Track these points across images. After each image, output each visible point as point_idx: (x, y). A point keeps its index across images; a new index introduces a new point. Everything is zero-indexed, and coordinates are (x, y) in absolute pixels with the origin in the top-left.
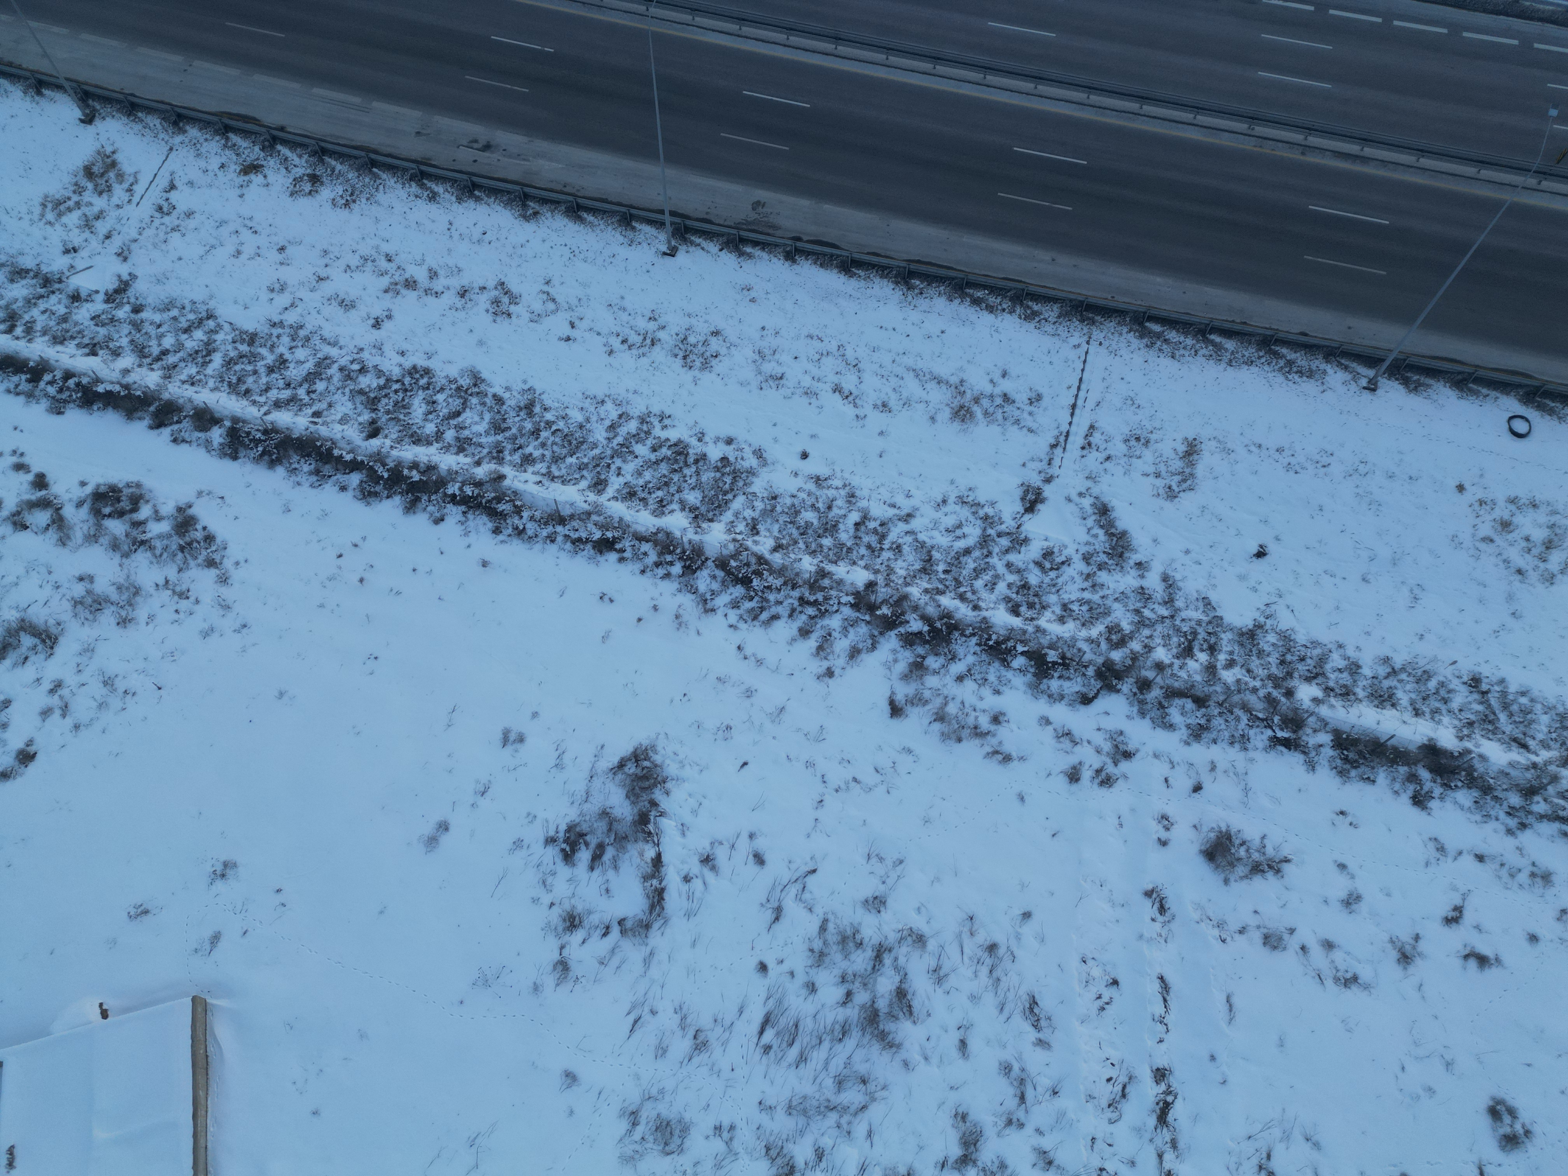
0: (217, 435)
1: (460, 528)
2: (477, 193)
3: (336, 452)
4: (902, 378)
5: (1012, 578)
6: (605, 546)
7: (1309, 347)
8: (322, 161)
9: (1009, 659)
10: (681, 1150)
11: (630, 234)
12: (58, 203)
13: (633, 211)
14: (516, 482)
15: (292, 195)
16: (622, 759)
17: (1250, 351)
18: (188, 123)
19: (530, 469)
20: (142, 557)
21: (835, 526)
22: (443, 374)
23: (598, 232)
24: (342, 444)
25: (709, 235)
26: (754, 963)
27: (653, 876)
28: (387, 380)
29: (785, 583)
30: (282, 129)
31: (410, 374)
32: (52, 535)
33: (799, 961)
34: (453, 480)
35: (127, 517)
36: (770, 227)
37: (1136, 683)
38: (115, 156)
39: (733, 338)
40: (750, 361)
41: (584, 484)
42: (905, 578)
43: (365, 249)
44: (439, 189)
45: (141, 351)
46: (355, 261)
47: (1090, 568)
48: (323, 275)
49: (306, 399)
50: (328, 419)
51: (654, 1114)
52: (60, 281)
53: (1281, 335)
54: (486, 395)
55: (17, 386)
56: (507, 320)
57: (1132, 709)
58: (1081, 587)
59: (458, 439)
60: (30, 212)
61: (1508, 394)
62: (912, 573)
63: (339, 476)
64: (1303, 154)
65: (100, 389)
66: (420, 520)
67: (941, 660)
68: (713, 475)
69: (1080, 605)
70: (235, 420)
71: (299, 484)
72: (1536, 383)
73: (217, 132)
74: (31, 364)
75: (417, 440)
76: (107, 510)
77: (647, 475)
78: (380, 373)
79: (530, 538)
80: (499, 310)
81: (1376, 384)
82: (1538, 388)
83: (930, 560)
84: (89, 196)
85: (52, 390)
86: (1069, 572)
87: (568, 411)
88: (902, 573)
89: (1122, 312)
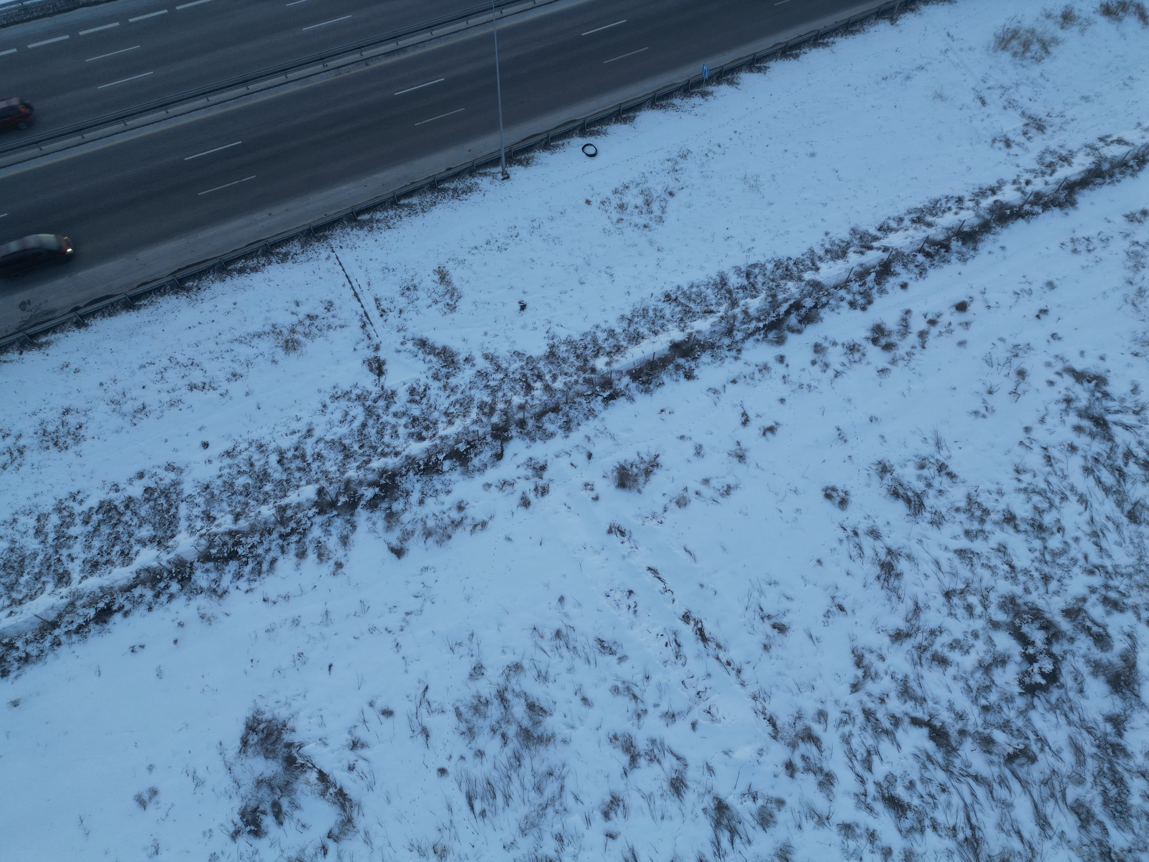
7: (458, 175)
17: (429, 197)
36: (47, 314)
53: (438, 177)
61: (572, 137)
64: (367, 65)
72: (581, 122)
81: (506, 174)
82: (583, 124)
89: (338, 220)
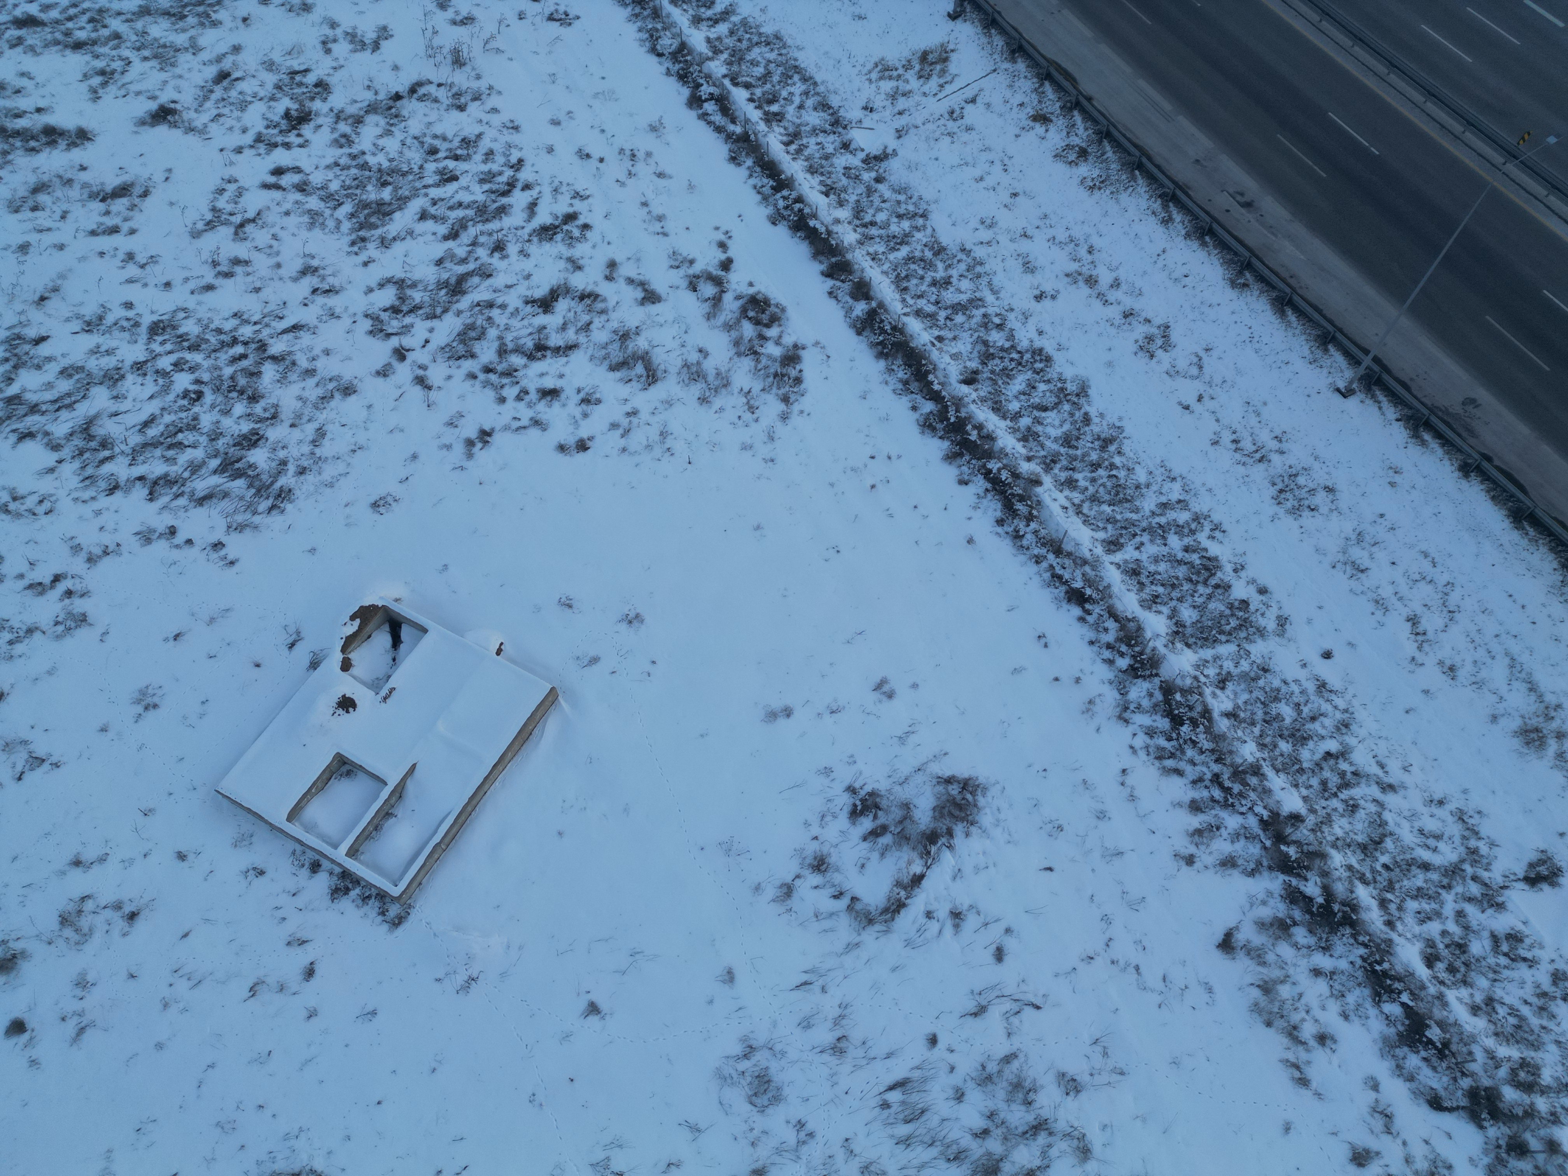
0: (860, 308)
1: (974, 499)
2: (1207, 238)
3: (931, 377)
4: (1493, 658)
5: (1452, 927)
6: (1077, 597)
8: (1100, 142)
9: (1385, 997)
10: (762, 1110)
11: (1319, 353)
12: (887, 69)
13: (1339, 336)
14: (1046, 495)
15: (1056, 156)
16: (954, 777)
18: (1022, 57)
19: (1067, 492)
20: (747, 363)
21: (1305, 739)
22: (1059, 370)
23: (1290, 334)
24: (940, 374)
25: (1395, 399)
26: (930, 1029)
27: (905, 888)
28: (1012, 347)
29: (1213, 751)
30: (1089, 99)
31: (1034, 352)
32: (706, 307)
33: (967, 1065)
34: (999, 459)
35: (759, 327)
36: (1468, 430)
37: (1510, 1137)
38: (952, 54)
39: (1343, 505)
40: (1343, 535)
41: (1101, 535)
42: (1338, 839)
43: (1077, 232)
44: (1177, 217)
45: (858, 212)
46: (1062, 236)
47: (1553, 989)
48: (1029, 233)
49: (942, 321)
50: (945, 348)
51: (764, 1063)
52: (845, 128)
54: (1080, 409)
55: (763, 186)
56: (1147, 360)
57: (1482, 1156)
58: (1526, 997)
59: (1029, 429)
60: (863, 65)
62: (1348, 840)
63: (918, 397)
65: (812, 223)
66: (951, 472)
67: (1312, 941)
68: (1223, 608)
69: (1509, 1014)
70: (881, 305)
71: (886, 383)
73: (1038, 75)
74: (783, 177)
75: (998, 409)
76: (751, 314)
77: (1162, 567)
78: (1011, 337)
79: (1022, 546)
80: (1147, 346)
83: (1379, 843)
84: (911, 75)
85: (781, 204)
86: (1523, 972)
87: (1137, 467)
88: (1339, 832)
